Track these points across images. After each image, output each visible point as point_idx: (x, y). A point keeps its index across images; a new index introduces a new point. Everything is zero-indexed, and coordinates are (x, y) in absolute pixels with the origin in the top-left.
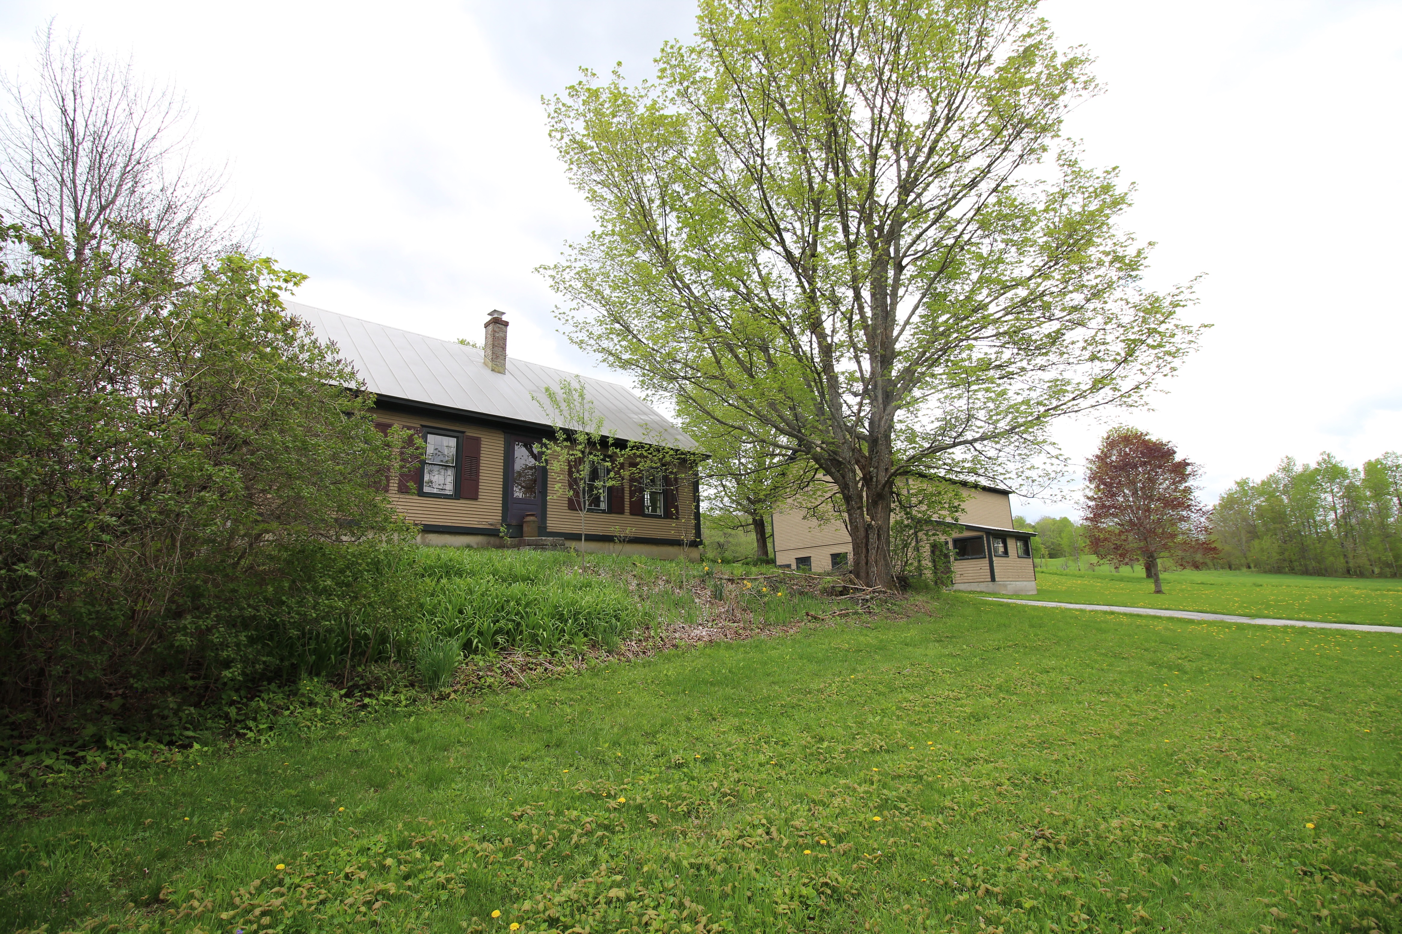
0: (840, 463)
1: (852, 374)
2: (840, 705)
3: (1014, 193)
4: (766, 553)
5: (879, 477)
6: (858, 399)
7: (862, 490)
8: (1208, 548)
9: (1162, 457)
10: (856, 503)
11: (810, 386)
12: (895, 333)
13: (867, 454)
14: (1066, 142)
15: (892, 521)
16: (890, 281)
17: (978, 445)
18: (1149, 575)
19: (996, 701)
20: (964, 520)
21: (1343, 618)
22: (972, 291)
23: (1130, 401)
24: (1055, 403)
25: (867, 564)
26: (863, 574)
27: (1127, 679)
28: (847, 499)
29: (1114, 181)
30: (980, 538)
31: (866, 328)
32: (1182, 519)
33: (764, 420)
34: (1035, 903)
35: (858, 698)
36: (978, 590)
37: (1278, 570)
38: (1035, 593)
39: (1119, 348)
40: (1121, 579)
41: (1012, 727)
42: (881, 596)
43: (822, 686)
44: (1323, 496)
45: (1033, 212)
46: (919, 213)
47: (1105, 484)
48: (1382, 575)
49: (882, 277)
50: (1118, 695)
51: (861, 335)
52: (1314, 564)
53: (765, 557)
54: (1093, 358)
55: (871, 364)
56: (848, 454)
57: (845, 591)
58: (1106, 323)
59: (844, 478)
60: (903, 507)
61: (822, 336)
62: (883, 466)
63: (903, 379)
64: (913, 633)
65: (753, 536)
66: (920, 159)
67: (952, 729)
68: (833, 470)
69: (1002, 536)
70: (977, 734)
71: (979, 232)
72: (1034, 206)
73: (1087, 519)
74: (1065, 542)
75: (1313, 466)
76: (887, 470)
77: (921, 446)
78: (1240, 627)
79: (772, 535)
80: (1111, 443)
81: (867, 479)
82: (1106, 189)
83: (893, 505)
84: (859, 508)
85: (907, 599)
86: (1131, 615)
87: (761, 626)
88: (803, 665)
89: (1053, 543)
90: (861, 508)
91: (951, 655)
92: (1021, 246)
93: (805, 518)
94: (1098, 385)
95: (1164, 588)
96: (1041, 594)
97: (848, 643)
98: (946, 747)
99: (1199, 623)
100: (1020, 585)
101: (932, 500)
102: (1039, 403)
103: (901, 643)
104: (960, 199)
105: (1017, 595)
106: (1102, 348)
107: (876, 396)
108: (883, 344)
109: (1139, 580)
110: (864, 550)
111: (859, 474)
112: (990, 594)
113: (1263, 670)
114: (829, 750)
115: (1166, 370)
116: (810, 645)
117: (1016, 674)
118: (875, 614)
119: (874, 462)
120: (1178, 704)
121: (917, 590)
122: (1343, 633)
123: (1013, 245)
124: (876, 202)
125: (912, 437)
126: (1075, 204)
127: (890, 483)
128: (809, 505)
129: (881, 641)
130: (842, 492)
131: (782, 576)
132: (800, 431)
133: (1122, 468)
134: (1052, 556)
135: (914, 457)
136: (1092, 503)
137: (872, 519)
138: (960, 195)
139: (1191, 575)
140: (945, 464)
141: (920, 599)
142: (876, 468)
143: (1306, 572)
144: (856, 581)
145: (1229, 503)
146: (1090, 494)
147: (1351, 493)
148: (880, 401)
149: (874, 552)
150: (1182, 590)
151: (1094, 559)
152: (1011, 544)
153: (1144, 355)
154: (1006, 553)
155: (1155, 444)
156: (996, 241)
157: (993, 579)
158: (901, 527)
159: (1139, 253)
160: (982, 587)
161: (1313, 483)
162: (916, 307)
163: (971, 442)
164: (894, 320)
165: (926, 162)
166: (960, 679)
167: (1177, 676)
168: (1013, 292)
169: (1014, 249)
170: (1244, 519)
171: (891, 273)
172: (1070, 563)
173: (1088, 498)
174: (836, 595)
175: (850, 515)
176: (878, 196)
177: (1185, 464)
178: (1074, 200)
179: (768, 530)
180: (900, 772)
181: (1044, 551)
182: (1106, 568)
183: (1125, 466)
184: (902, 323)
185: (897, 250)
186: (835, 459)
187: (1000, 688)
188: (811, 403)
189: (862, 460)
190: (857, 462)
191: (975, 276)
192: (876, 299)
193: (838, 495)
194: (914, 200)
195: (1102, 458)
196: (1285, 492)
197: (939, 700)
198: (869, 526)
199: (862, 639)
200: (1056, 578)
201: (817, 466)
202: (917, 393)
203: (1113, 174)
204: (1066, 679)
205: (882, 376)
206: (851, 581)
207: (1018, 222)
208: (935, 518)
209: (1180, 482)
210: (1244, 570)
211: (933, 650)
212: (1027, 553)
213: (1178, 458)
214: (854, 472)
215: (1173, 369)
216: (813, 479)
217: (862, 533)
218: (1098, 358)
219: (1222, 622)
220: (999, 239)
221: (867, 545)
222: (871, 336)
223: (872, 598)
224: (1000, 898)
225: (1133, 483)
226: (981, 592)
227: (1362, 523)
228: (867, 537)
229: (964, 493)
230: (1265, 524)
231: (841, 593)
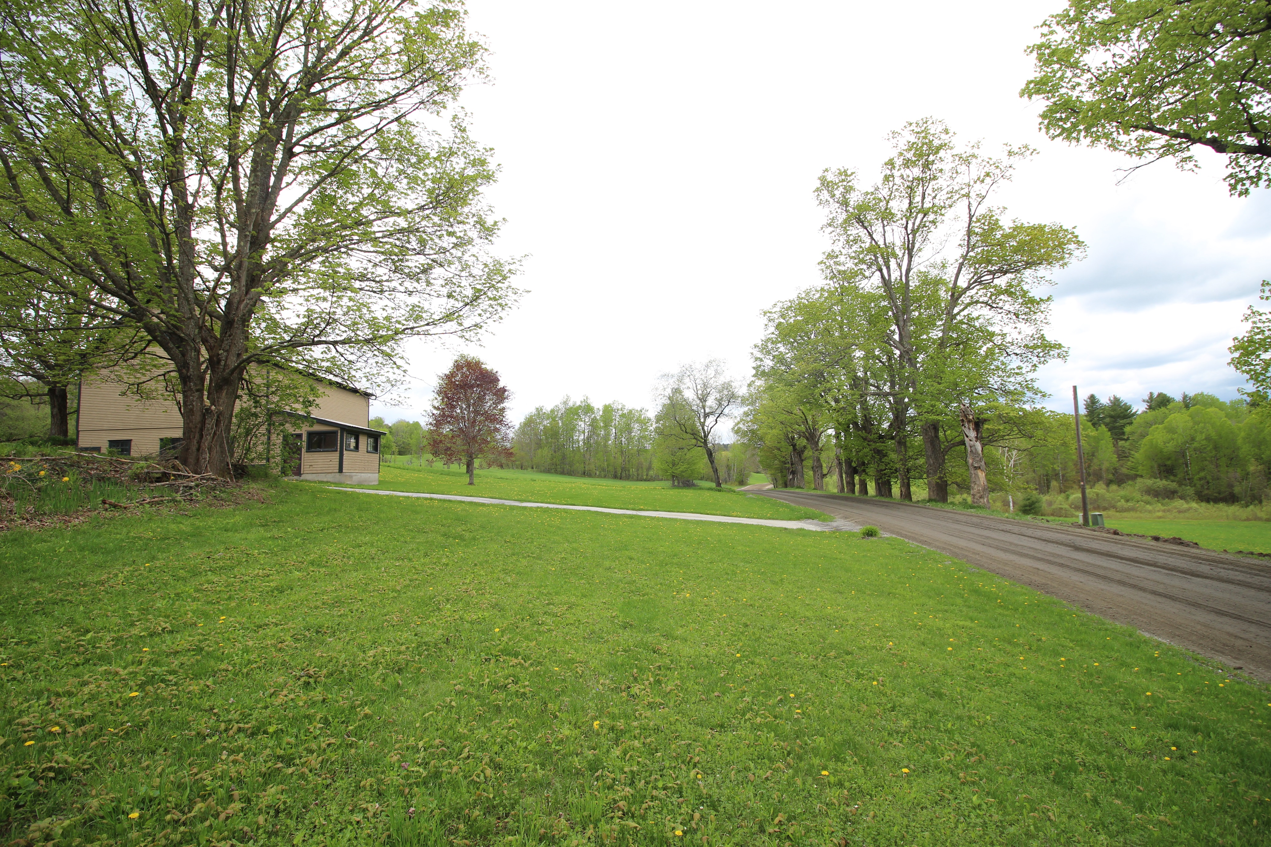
0: (182, 339)
1: (214, 245)
2: (124, 595)
3: (415, 131)
4: (65, 432)
5: (229, 362)
6: (216, 275)
7: (205, 371)
8: (508, 453)
9: (490, 382)
10: (195, 385)
11: (154, 244)
12: (273, 218)
13: (218, 335)
14: (460, 109)
15: (237, 409)
16: (277, 163)
17: (340, 348)
18: (467, 472)
19: (305, 574)
20: (315, 413)
21: (570, 501)
22: (361, 204)
23: (467, 335)
24: (412, 324)
25: (198, 450)
26: (191, 460)
27: (421, 548)
28: (185, 379)
29: (489, 159)
30: (335, 433)
31: (239, 202)
32: (497, 430)
33: (78, 269)
34: (280, 726)
35: (150, 586)
36: (325, 480)
37: (548, 471)
38: (376, 483)
39: (469, 292)
40: (448, 474)
41: (311, 594)
42: (210, 483)
43: (104, 577)
44: (580, 423)
45: (427, 156)
46: (322, 108)
47: (448, 398)
48: (600, 476)
49: (267, 155)
50: (410, 560)
51: (231, 209)
52: (568, 467)
53: (62, 438)
54: (450, 296)
55: (239, 243)
56: (193, 331)
57: (165, 477)
58: (461, 271)
59: (184, 355)
60: (251, 394)
61: (180, 194)
62: (234, 351)
63: (274, 268)
64: (238, 519)
65: (47, 410)
66: (333, 55)
67: (251, 602)
68: (171, 345)
69: (356, 433)
70: (276, 604)
71: (377, 152)
72: (429, 150)
73: (431, 424)
74: (413, 442)
75: (578, 403)
76: (239, 355)
77: (282, 338)
78: (512, 508)
79: (78, 411)
80: (458, 366)
81: (213, 362)
82: (483, 163)
83: (240, 392)
84: (197, 391)
85: (240, 487)
86: (445, 501)
87: (28, 516)
88: (84, 557)
89: (404, 443)
90: (201, 391)
91: (274, 538)
92: (413, 180)
93: (124, 394)
94: (448, 317)
95: (476, 481)
96: (382, 484)
97: (153, 532)
98: (239, 619)
99: (488, 505)
100: (364, 476)
101: (287, 392)
102: (399, 322)
103: (221, 529)
104: (363, 114)
105: (360, 485)
106: (458, 290)
107: (239, 277)
108: (256, 226)
109: (460, 475)
110: (197, 436)
111: (205, 354)
112: (336, 484)
113: (513, 536)
114: (93, 643)
115: (496, 317)
116: (99, 535)
117: (331, 550)
118: (198, 502)
119: (225, 345)
120: (451, 563)
121: (254, 478)
122: (566, 511)
123: (405, 177)
124: (275, 74)
125: (273, 326)
126: (458, 163)
127: (241, 368)
128: (132, 380)
129: (198, 528)
130: (179, 371)
131: (76, 458)
132: (130, 293)
133: (462, 387)
134: (401, 453)
135: (271, 347)
136: (435, 412)
137: (213, 403)
138: (363, 110)
139: (496, 472)
140: (304, 360)
141: (254, 487)
142: (227, 351)
143: (563, 473)
144: (182, 467)
145: (529, 423)
146: (437, 405)
147: (594, 424)
148: (243, 282)
149: (209, 437)
150: (487, 483)
151: (430, 457)
152: (363, 440)
153: (484, 303)
154: (357, 448)
155: (487, 371)
156: (392, 167)
157: (341, 470)
158: (247, 414)
159: (496, 223)
160: (329, 478)
161: (577, 414)
162: (301, 200)
163: (335, 343)
164: (274, 204)
165: (336, 62)
166: (275, 558)
167: (458, 544)
168: (395, 218)
169: (405, 181)
170: (536, 435)
171: (279, 155)
172: (414, 460)
173: (435, 407)
174: (152, 482)
175: (185, 397)
176: (280, 69)
177: (504, 390)
178: (457, 160)
179: (71, 404)
180: (179, 648)
181: (395, 449)
182: (439, 464)
183: (465, 386)
184: (282, 210)
185: (290, 134)
186: (174, 333)
187: (312, 563)
188: (152, 264)
189: (211, 341)
190: (204, 341)
191: (366, 191)
192: (256, 176)
193: (173, 374)
194: (319, 92)
195: (449, 377)
196: (561, 418)
197: (247, 578)
198: (208, 410)
199: (173, 526)
200: (399, 471)
201: (150, 338)
202: (288, 284)
203: (489, 153)
204: (374, 551)
205: (249, 258)
206: (174, 467)
207: (414, 160)
208: (287, 409)
209: (499, 403)
210: (530, 469)
211: (255, 534)
212: (376, 449)
213: (501, 385)
214: (198, 352)
215: (501, 318)
216: (142, 351)
217: (197, 418)
218: (453, 297)
219: (503, 505)
220: (395, 166)
221: (202, 430)
222: (243, 214)
223: (197, 486)
224: (249, 732)
225: (468, 400)
226: (327, 482)
227: (596, 442)
228: (203, 422)
229: (320, 389)
230: (547, 438)
231: (158, 480)
